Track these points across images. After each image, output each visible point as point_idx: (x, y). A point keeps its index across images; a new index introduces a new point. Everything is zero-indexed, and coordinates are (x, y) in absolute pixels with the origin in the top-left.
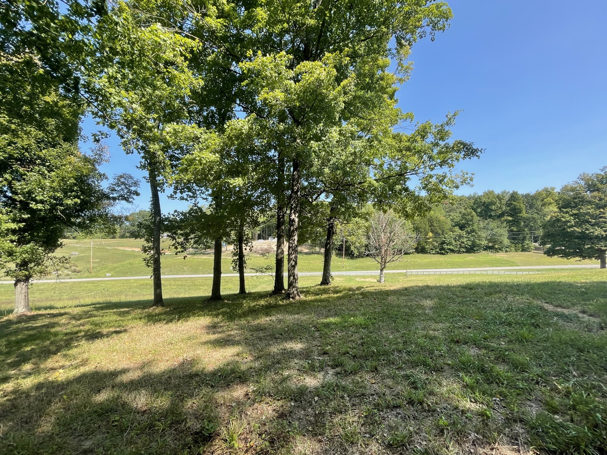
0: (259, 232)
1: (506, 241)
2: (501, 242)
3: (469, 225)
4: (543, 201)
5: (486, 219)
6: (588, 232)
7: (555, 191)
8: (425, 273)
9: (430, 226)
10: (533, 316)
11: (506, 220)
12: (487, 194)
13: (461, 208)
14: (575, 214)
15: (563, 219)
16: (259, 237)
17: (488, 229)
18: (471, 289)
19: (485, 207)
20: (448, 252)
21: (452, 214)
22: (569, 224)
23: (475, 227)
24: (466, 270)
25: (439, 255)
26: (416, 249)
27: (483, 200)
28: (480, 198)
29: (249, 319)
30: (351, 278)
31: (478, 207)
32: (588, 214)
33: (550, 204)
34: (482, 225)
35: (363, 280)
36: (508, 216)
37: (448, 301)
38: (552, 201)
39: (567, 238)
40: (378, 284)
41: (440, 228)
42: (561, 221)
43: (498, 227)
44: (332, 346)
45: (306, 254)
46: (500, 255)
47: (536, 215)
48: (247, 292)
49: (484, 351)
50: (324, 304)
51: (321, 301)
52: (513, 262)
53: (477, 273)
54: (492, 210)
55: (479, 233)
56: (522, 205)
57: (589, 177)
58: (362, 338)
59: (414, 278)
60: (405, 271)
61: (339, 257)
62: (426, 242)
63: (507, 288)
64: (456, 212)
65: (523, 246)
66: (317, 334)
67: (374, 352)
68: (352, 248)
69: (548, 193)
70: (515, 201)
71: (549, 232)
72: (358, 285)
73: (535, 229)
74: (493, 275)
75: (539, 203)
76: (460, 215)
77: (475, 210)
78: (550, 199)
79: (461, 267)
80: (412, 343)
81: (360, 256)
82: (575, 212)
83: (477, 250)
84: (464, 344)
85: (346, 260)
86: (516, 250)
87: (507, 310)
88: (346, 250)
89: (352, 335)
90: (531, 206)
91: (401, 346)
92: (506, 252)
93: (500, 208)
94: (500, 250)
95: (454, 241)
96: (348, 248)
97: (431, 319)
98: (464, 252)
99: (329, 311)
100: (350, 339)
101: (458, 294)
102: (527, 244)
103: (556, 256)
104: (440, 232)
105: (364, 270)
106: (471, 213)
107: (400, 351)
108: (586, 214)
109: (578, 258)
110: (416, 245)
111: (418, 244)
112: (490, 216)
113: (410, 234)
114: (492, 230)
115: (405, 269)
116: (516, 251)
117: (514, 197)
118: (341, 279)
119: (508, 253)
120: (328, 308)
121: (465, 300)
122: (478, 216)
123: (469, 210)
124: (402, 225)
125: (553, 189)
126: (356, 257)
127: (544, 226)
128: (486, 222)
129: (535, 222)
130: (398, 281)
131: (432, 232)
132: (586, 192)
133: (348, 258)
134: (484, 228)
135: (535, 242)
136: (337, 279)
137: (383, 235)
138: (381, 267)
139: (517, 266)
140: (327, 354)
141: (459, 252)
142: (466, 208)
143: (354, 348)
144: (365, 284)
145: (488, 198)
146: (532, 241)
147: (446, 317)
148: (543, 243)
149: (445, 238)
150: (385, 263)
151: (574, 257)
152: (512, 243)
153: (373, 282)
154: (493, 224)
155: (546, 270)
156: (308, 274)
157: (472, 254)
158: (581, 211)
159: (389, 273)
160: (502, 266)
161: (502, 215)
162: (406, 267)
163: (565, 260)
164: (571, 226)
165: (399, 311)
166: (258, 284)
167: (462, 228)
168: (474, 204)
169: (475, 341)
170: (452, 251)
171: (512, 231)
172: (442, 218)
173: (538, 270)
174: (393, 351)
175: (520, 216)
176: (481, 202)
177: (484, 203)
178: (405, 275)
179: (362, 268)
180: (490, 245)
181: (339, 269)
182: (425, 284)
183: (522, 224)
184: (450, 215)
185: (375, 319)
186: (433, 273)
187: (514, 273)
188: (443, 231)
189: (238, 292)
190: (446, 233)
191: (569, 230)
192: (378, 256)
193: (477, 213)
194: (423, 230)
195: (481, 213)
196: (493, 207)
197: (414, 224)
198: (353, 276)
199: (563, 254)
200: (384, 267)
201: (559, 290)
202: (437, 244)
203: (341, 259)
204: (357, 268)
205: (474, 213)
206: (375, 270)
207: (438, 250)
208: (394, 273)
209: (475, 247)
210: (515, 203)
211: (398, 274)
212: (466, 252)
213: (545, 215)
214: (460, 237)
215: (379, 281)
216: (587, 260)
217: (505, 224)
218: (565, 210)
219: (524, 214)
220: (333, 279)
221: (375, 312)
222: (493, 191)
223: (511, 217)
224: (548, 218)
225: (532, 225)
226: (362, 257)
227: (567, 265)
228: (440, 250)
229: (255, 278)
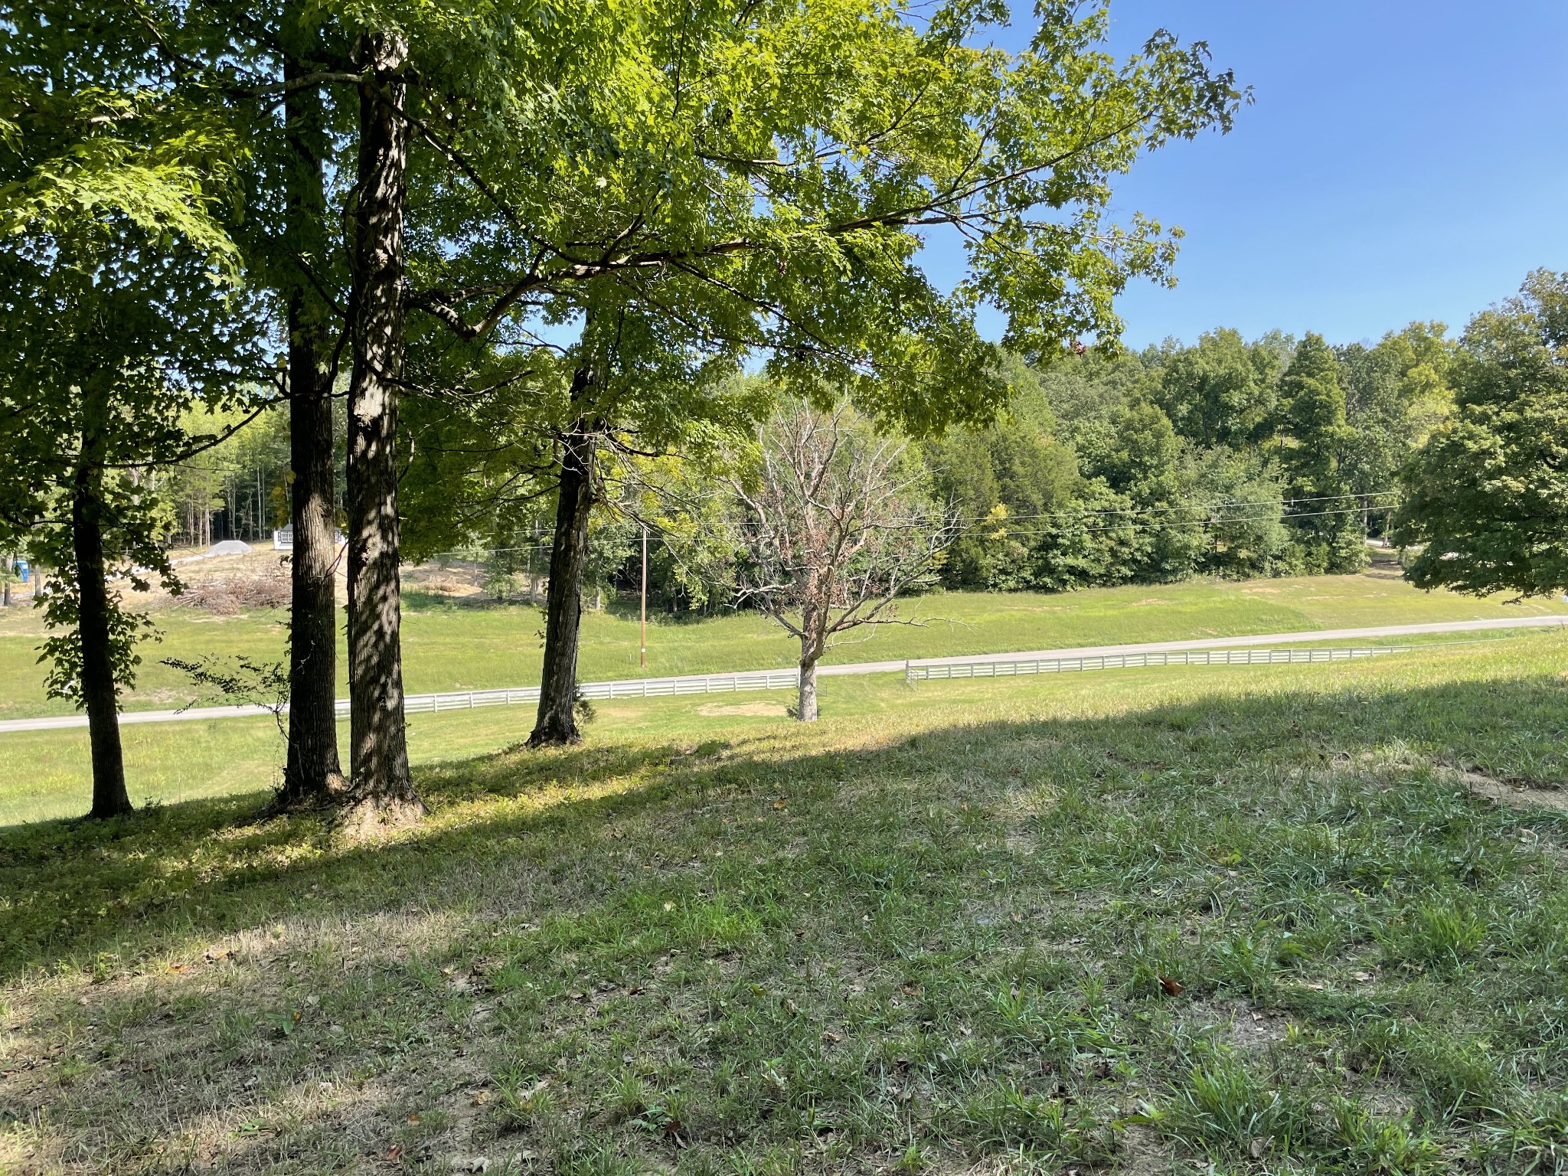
0: (219, 504)
1: (1278, 535)
2: (1259, 538)
3: (1145, 469)
4: (1403, 374)
5: (1209, 447)
6: (1544, 493)
7: (1446, 337)
8: (978, 671)
9: (999, 477)
10: (1446, 832)
11: (1278, 451)
12: (1215, 344)
13: (1116, 401)
14: (1510, 427)
15: (1470, 444)
16: (222, 529)
17: (1213, 486)
18: (1178, 727)
19: (1206, 397)
20: (1064, 582)
21: (1081, 423)
22: (1488, 464)
23: (1168, 479)
24: (1133, 653)
25: (1031, 595)
26: (945, 571)
27: (1201, 366)
28: (1187, 358)
29: (109, 956)
30: (674, 708)
31: (1180, 398)
32: (1546, 423)
33: (1427, 386)
34: (1191, 472)
35: (729, 710)
36: (1285, 432)
37: (1096, 784)
38: (1434, 377)
39: (1480, 516)
40: (793, 724)
41: (1036, 483)
42: (1466, 450)
43: (1250, 479)
44: (557, 1076)
45: (467, 604)
46: (1258, 590)
47: (1379, 433)
48: (137, 802)
49: (1294, 1029)
50: (534, 841)
51: (523, 826)
52: (1298, 615)
53: (1172, 660)
54: (1232, 408)
55: (1184, 502)
56: (1336, 390)
57: (1554, 286)
58: (717, 1014)
59: (937, 694)
60: (900, 665)
61: (623, 617)
62: (982, 541)
63: (1316, 718)
64: (1099, 417)
65: (1334, 551)
66: (480, 1012)
67: (774, 1091)
68: (681, 573)
69: (1423, 343)
70: (1310, 375)
71: (1423, 494)
72: (708, 736)
73: (1377, 484)
74: (1228, 666)
75: (1393, 384)
76: (1113, 430)
77: (1169, 410)
78: (1424, 371)
79: (1114, 641)
80: (961, 1016)
81: (717, 607)
82: (1510, 416)
83: (1174, 571)
84: (1196, 998)
85: (654, 626)
86: (1310, 569)
87: (1340, 815)
88: (653, 585)
89: (666, 1000)
90: (1366, 395)
91: (907, 1039)
92: (1276, 574)
93: (1260, 401)
94: (1253, 566)
95: (1087, 537)
96: (661, 574)
97: (1033, 877)
98: (1125, 580)
99: (557, 876)
100: (656, 1023)
101: (1131, 749)
102: (1349, 543)
103: (1442, 586)
104: (1037, 498)
105: (736, 667)
106: (1155, 419)
107: (905, 1067)
108: (1541, 424)
109: (1509, 593)
110: (942, 556)
111: (952, 552)
112: (1224, 435)
113: (921, 506)
114: (1228, 488)
115: (902, 657)
116: (1310, 573)
117: (1309, 356)
118: (631, 713)
119: (1284, 579)
120: (551, 865)
121: (1162, 777)
122: (1180, 432)
123: (1146, 409)
124: (889, 470)
125: (1439, 329)
126: (700, 611)
127: (1409, 475)
128: (1209, 456)
129: (1378, 455)
130: (875, 710)
131: (1005, 499)
132: (1545, 343)
133: (665, 622)
134: (1198, 484)
135: (1375, 534)
136: (616, 713)
137: (810, 512)
138: (805, 649)
139: (1314, 628)
140: (522, 1129)
141: (1107, 580)
142: (1137, 401)
143: (676, 1075)
144: (737, 729)
145: (1220, 362)
146: (1363, 532)
147: (1098, 863)
148: (1403, 539)
149: (1055, 525)
150: (820, 634)
151: (1499, 588)
152: (1299, 541)
153: (769, 720)
154: (1234, 466)
155: (1406, 639)
156: (478, 698)
157: (1156, 587)
158: (1529, 413)
159: (834, 677)
160: (1262, 632)
161: (1264, 430)
162: (902, 650)
163: (1470, 599)
164: (1498, 472)
165: (887, 850)
166: (218, 758)
167: (1118, 480)
168: (1166, 382)
169: (1243, 979)
170: (1083, 576)
171: (1297, 492)
172: (1045, 442)
173: (1380, 643)
174: (872, 1070)
175: (1326, 434)
176: (1190, 376)
177: (1204, 379)
178: (902, 681)
179: (727, 662)
180: (1221, 548)
181: (622, 666)
182: (991, 716)
183: (1334, 464)
184: (1076, 429)
185: (779, 899)
186: (1008, 669)
187: (1303, 656)
188: (1048, 496)
189: (82, 805)
190: (1060, 505)
191: (1487, 487)
192: (791, 603)
193: (1174, 422)
194: (971, 493)
195: (1189, 419)
196: (1236, 398)
197: (936, 465)
198: (685, 697)
199: (1466, 577)
200: (818, 653)
201: (1508, 715)
202: (1025, 551)
203: (632, 625)
204: (701, 664)
205: (1166, 421)
206: (779, 666)
207: (1027, 574)
208: (856, 676)
209: (1165, 558)
210: (1311, 381)
211: (874, 676)
212: (1131, 580)
213: (1408, 431)
214: (1112, 517)
215: (797, 713)
216: (1537, 600)
217: (1275, 467)
218: (1478, 409)
219: (1341, 428)
220: (590, 717)
221: (780, 862)
222: (1234, 333)
223: (1298, 437)
224: (1421, 441)
225: (1367, 467)
226: (726, 612)
227: (1471, 618)
228: (1036, 575)
229: (202, 731)
